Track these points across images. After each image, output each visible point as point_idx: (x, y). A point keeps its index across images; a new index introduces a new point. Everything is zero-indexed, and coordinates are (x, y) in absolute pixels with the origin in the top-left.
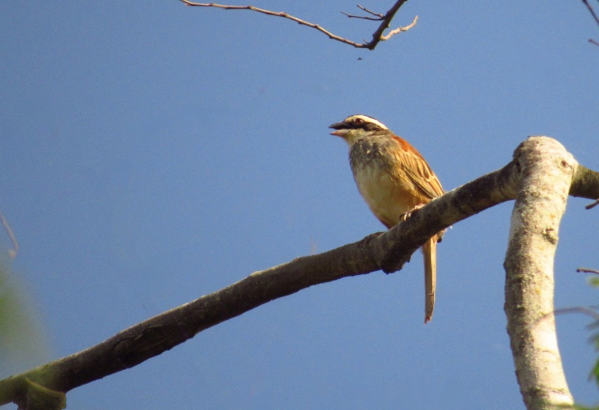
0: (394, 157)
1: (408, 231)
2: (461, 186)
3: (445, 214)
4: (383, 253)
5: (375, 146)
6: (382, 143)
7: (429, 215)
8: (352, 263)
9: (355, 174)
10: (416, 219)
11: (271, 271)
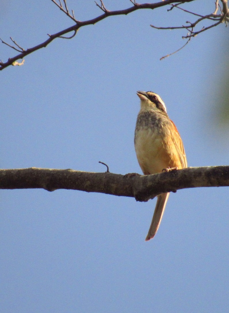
0: (169, 131)
1: (166, 180)
2: (215, 166)
3: (197, 179)
4: (141, 187)
5: (160, 120)
6: (164, 121)
7: (185, 176)
8: (114, 186)
9: (137, 129)
10: (174, 175)
11: (48, 170)
